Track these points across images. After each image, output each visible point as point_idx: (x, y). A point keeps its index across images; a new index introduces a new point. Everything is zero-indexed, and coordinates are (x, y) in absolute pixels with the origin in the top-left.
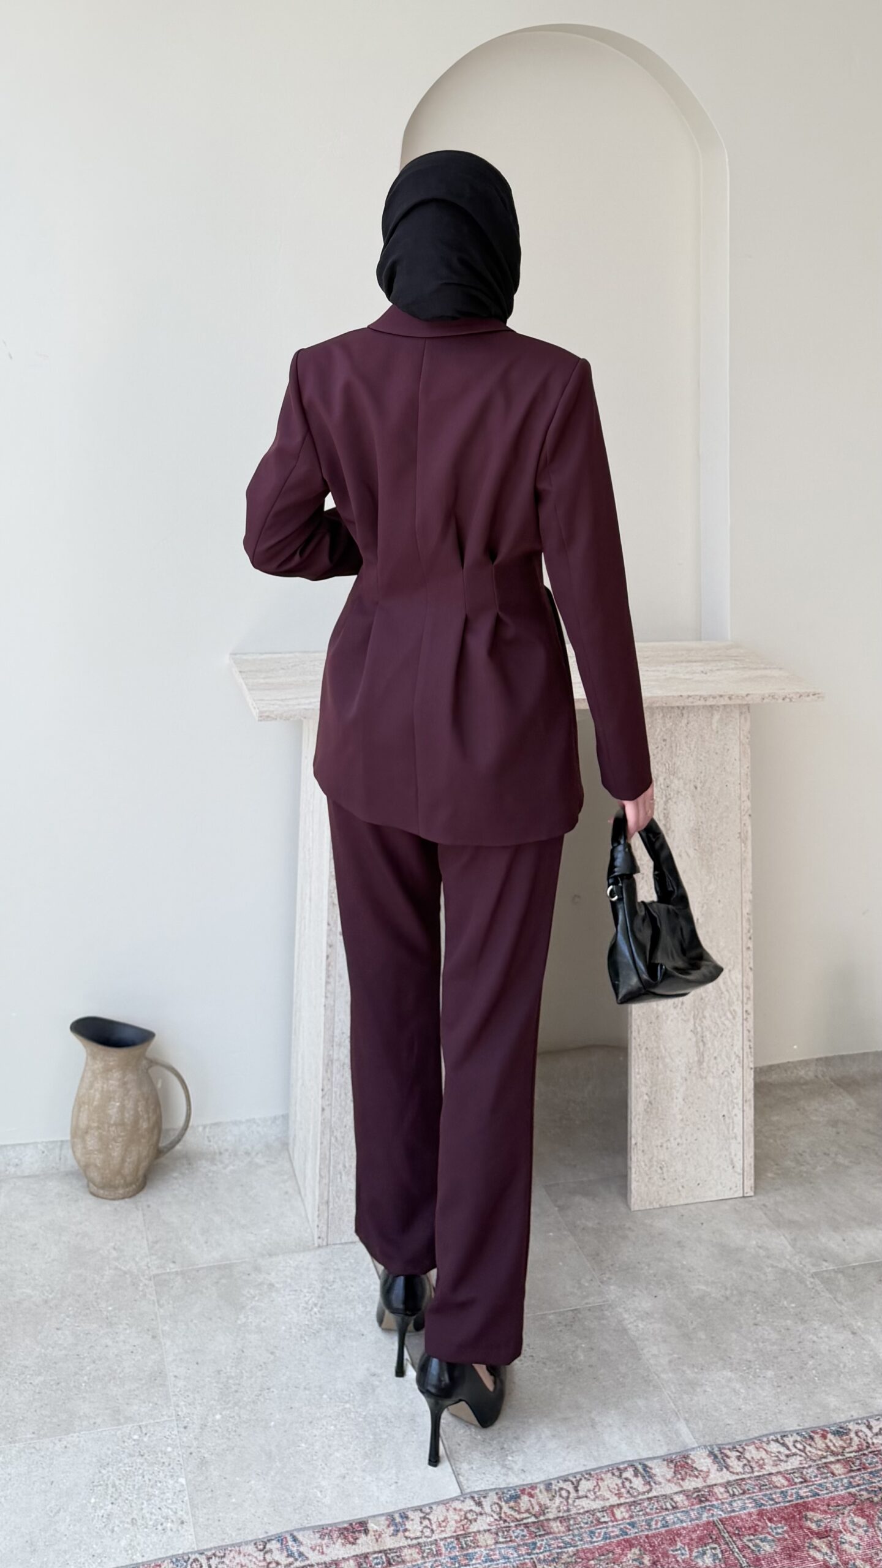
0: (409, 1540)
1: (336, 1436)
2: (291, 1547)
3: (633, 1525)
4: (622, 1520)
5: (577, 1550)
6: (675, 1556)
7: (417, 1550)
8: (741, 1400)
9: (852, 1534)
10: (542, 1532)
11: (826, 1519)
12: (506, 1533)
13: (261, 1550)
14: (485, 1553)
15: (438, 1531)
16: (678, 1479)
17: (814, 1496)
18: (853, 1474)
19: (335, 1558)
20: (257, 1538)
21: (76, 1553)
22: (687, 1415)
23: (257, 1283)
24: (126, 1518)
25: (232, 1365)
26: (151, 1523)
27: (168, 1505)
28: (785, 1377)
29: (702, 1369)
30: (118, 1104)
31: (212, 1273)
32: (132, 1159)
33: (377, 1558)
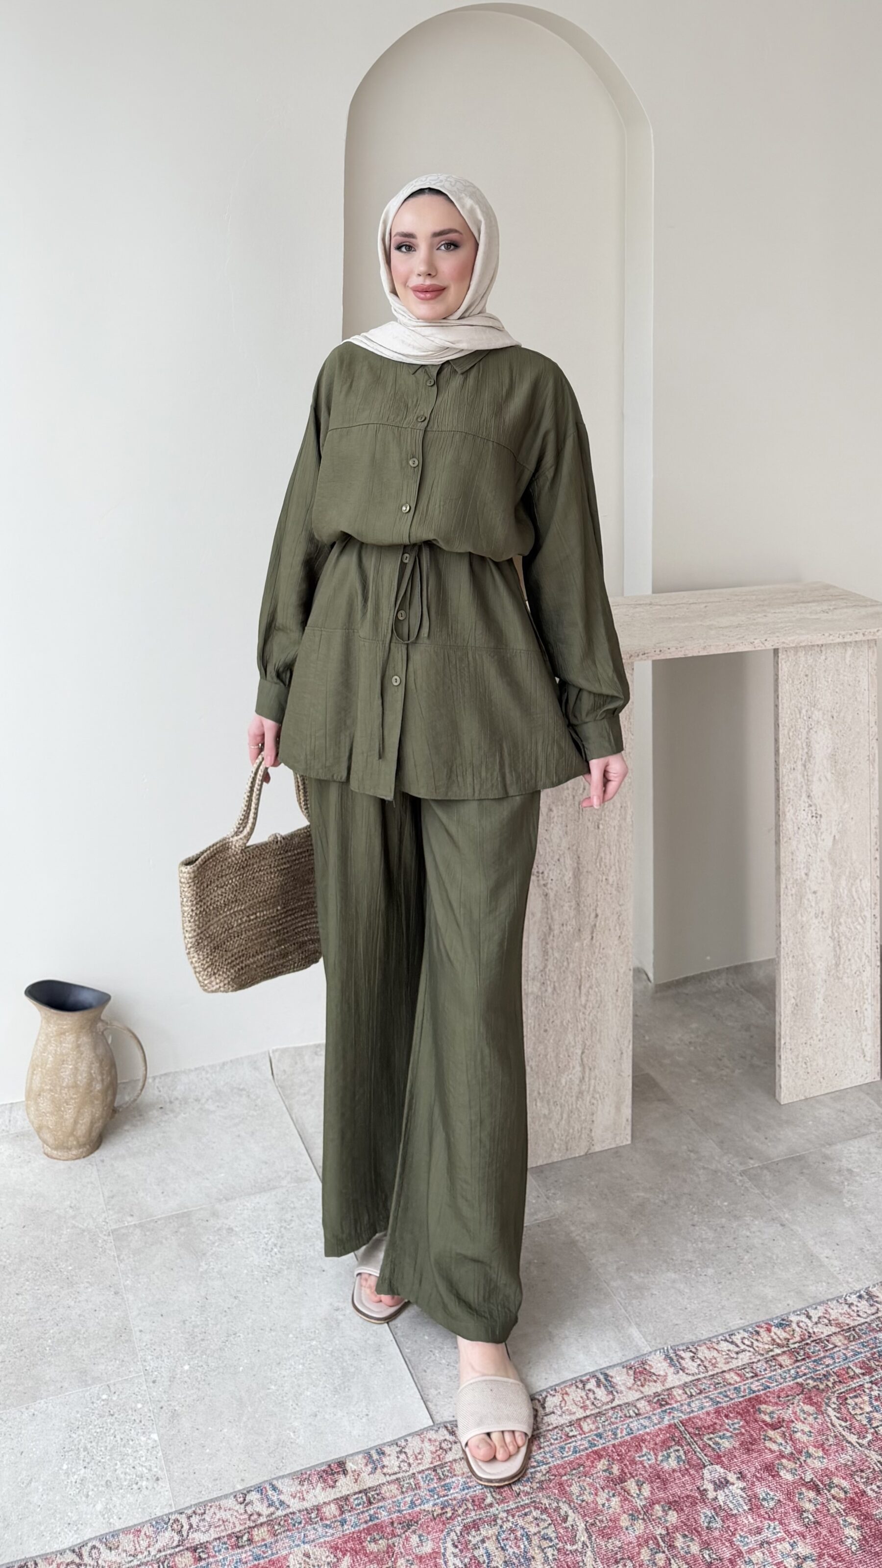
0: (388, 1476)
1: (305, 1375)
2: (271, 1497)
3: (600, 1436)
4: (590, 1432)
5: (549, 1468)
6: (641, 1463)
7: (396, 1486)
8: (686, 1300)
9: (803, 1423)
11: (778, 1410)
13: (241, 1503)
14: (462, 1481)
15: (415, 1464)
16: (638, 1386)
17: (765, 1389)
18: (798, 1364)
19: (316, 1504)
20: (236, 1490)
21: (52, 1523)
22: (637, 1320)
23: (216, 1229)
24: (100, 1481)
25: (196, 1313)
26: (125, 1483)
27: (141, 1463)
28: (724, 1273)
29: (648, 1273)
30: (71, 1067)
31: (170, 1223)
32: (85, 1120)
33: (357, 1499)
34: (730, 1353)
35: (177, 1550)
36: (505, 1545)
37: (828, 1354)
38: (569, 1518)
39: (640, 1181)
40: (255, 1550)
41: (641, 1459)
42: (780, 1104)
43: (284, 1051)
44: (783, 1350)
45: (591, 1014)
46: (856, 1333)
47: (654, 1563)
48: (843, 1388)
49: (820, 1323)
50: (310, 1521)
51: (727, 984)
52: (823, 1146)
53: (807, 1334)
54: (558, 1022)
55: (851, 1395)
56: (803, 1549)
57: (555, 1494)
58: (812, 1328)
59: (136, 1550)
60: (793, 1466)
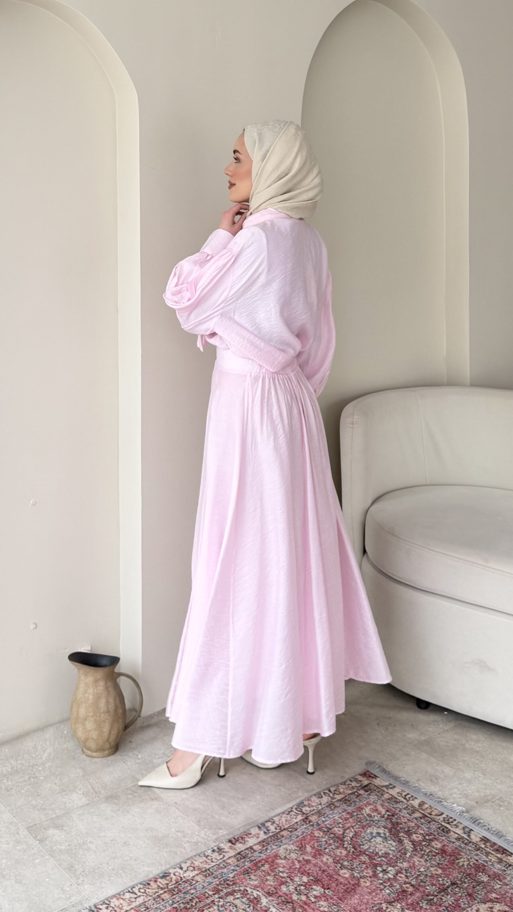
34: (131, 900)
37: (192, 887)
44: (164, 890)
46: (210, 872)
48: (202, 904)
49: (188, 870)
55: (207, 908)
58: (183, 874)
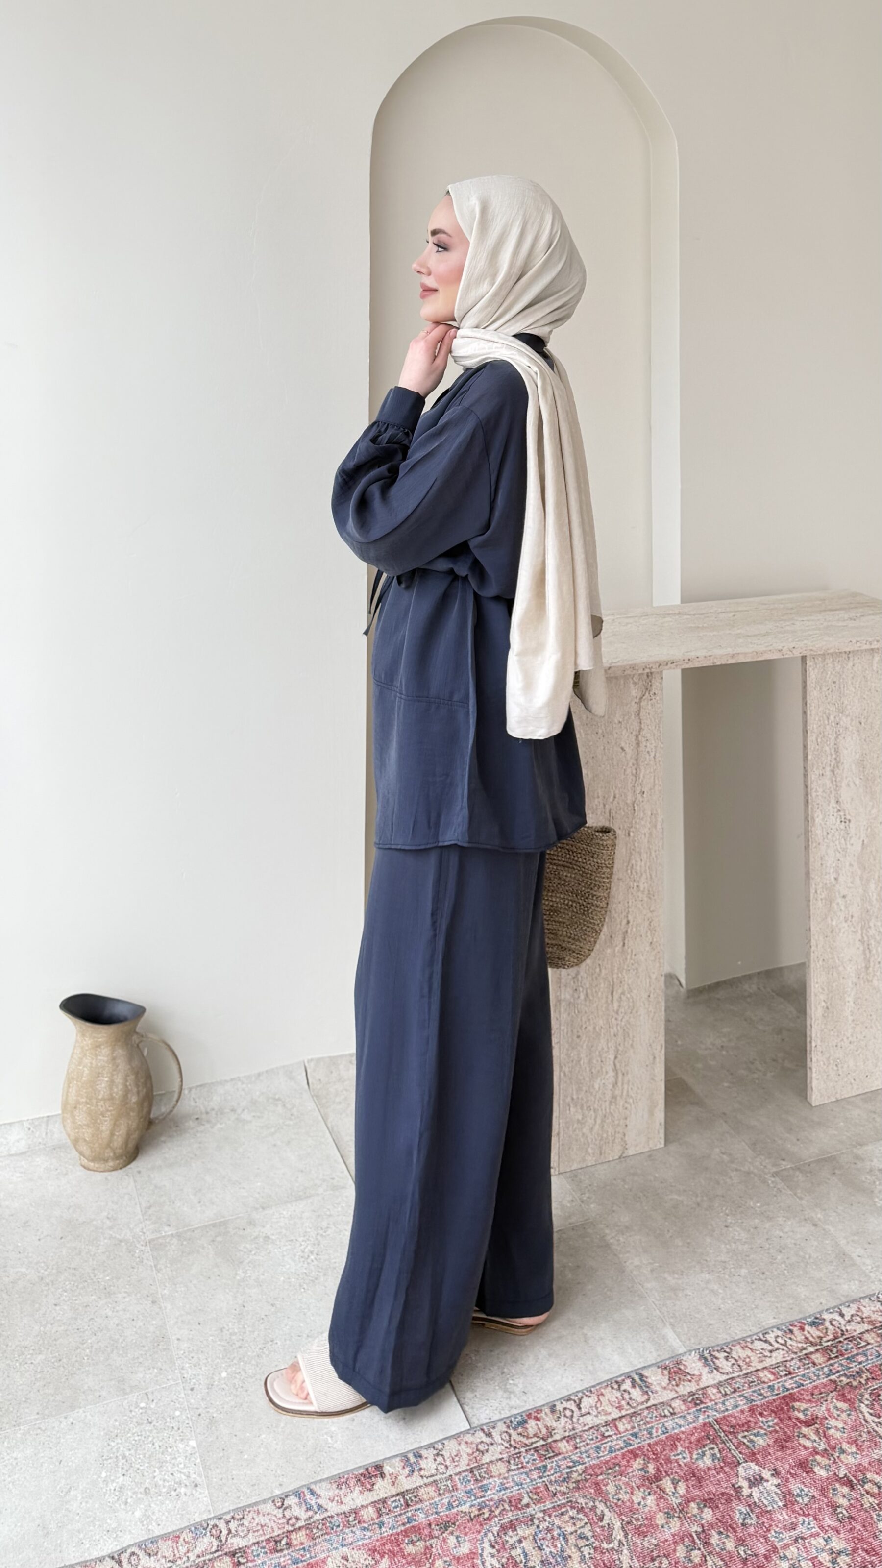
0: (425, 1479)
2: (309, 1501)
3: (635, 1435)
4: (625, 1432)
6: (677, 1461)
7: (433, 1488)
8: (720, 1301)
9: (837, 1419)
10: (552, 1454)
11: (811, 1408)
12: (517, 1460)
13: (279, 1508)
14: (498, 1482)
15: (452, 1466)
16: (673, 1385)
17: (799, 1387)
18: (832, 1362)
19: (355, 1507)
20: (274, 1494)
21: (91, 1531)
22: (672, 1320)
23: (253, 1237)
24: (139, 1488)
25: (234, 1321)
26: (164, 1490)
27: (180, 1470)
28: (757, 1273)
29: (682, 1275)
30: (106, 1079)
31: (207, 1232)
32: (121, 1132)
33: (395, 1501)
34: (763, 1352)
35: (216, 1555)
36: (542, 1545)
37: (861, 1351)
38: (605, 1517)
39: (673, 1184)
40: (293, 1554)
41: (677, 1457)
42: (811, 1105)
43: (319, 1060)
44: (816, 1348)
45: (624, 1020)
47: (690, 1559)
48: (876, 1384)
49: (852, 1320)
50: (348, 1525)
51: (759, 989)
52: (855, 1147)
53: (840, 1332)
54: (590, 1028)
56: (837, 1544)
57: (591, 1494)
58: (845, 1326)
59: (175, 1555)
60: (827, 1462)
